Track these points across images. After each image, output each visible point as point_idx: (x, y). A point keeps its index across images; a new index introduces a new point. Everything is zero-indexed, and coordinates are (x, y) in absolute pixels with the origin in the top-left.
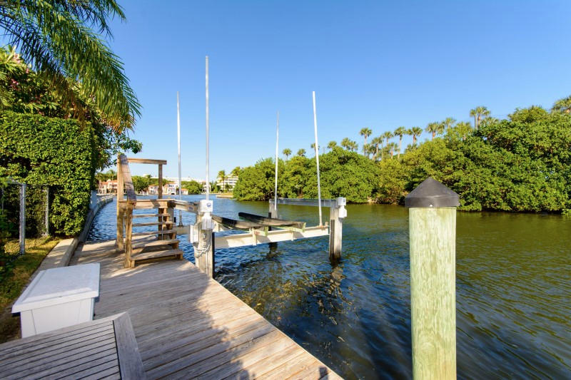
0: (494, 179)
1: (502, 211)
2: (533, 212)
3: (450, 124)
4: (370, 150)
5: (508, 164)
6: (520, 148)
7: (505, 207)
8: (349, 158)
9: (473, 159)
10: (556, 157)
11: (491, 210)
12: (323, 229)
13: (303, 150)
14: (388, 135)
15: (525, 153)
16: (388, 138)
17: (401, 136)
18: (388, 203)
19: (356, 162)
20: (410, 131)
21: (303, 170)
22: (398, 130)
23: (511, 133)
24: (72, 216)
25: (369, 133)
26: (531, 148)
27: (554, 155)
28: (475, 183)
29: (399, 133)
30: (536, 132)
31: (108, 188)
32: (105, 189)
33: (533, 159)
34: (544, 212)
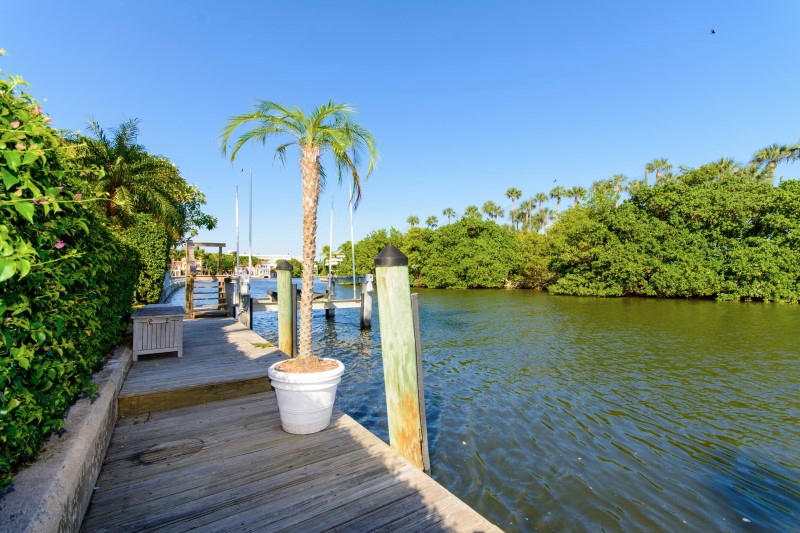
0: (638, 257)
1: (645, 296)
2: (683, 297)
3: (619, 183)
4: (519, 218)
5: (658, 238)
6: (675, 218)
7: (650, 291)
8: (482, 230)
9: (618, 231)
10: (718, 229)
11: (634, 295)
12: (356, 301)
13: (434, 218)
14: (541, 198)
15: (680, 223)
16: (542, 201)
17: (559, 198)
18: (530, 288)
19: (490, 234)
20: (570, 192)
21: (421, 244)
22: (554, 191)
23: (666, 198)
24: (152, 288)
25: (518, 195)
26: (688, 217)
27: (716, 226)
28: (615, 262)
29: (556, 195)
30: (694, 197)
31: (183, 269)
32: (179, 270)
33: (691, 231)
34: (695, 297)
